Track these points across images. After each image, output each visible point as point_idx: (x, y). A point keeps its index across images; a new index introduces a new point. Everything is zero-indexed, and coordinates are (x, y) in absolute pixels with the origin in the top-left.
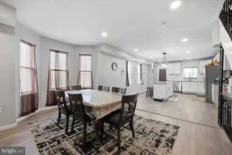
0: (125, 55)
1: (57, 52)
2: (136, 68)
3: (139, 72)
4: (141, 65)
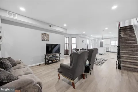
0: (87, 37)
1: (66, 37)
2: (90, 42)
3: (91, 43)
4: (92, 40)
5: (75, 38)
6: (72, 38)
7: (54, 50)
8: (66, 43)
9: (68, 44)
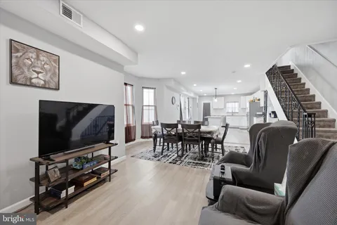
2: (185, 102)
3: (187, 107)
4: (188, 98)
5: (153, 91)
6: (145, 90)
7: (78, 131)
8: (126, 105)
9: (131, 108)
